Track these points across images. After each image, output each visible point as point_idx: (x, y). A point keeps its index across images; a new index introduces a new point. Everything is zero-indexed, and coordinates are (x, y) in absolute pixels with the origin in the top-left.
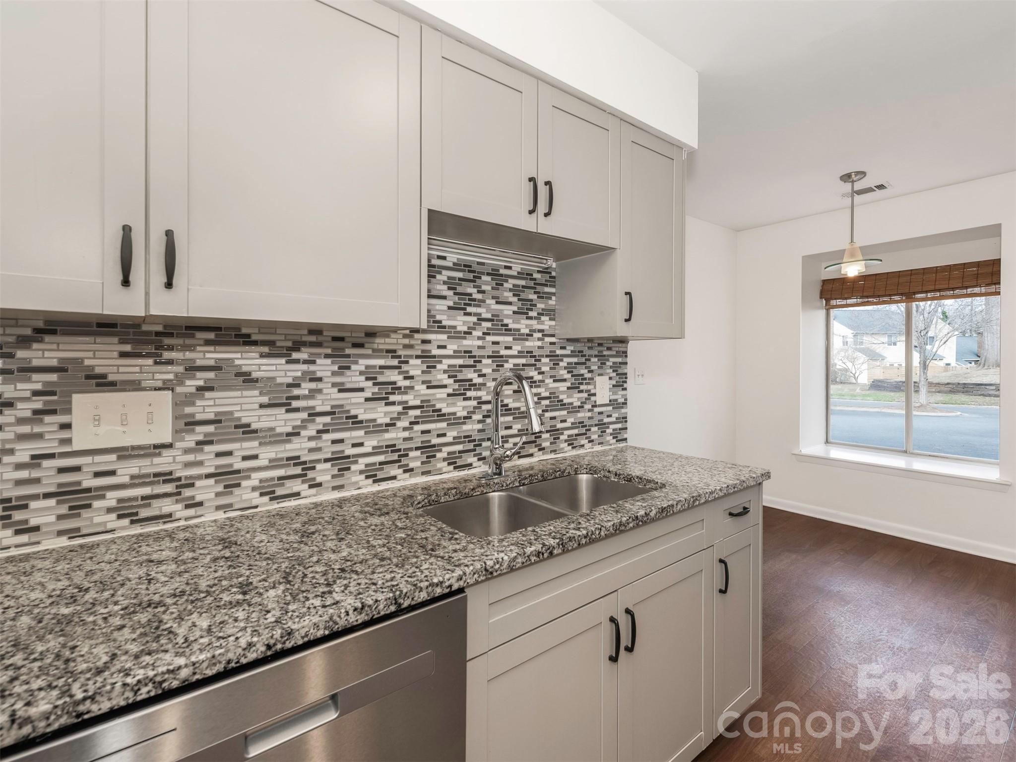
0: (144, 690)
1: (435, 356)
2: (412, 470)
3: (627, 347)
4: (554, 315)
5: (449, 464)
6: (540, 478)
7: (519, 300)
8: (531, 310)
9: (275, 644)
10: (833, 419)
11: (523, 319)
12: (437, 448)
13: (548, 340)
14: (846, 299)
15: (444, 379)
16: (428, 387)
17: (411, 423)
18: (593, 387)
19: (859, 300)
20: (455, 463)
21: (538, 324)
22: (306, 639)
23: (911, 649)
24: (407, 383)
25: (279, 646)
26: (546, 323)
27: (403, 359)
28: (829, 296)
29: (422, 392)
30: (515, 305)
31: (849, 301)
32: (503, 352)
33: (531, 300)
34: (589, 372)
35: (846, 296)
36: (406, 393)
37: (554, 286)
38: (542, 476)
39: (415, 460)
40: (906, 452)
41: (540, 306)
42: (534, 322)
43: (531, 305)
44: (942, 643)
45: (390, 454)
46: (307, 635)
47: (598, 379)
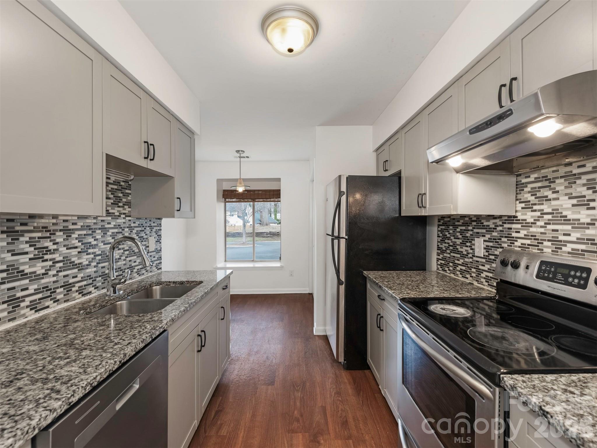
0: (88, 388)
1: (71, 229)
2: (58, 300)
3: (161, 222)
4: (130, 205)
5: (79, 294)
6: (136, 291)
7: (114, 196)
8: (120, 202)
9: (122, 361)
10: (227, 250)
11: (116, 207)
12: (73, 285)
13: (128, 218)
14: (232, 199)
15: (76, 243)
16: (67, 249)
17: (57, 272)
18: (147, 243)
19: (237, 200)
20: (82, 292)
21: (123, 210)
22: (129, 357)
23: (266, 328)
24: (55, 247)
25: (123, 361)
26: (127, 209)
27: (52, 232)
28: (226, 197)
29: (64, 252)
30: (112, 199)
31: (234, 200)
32: (107, 226)
33: (120, 197)
34: (146, 235)
35: (233, 198)
36: (53, 253)
37: (130, 190)
38: (137, 290)
39: (60, 294)
40: (253, 261)
41: (124, 200)
42: (121, 209)
43: (120, 200)
44: (273, 323)
45: (45, 292)
46: (130, 355)
47: (150, 238)
